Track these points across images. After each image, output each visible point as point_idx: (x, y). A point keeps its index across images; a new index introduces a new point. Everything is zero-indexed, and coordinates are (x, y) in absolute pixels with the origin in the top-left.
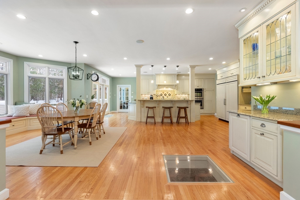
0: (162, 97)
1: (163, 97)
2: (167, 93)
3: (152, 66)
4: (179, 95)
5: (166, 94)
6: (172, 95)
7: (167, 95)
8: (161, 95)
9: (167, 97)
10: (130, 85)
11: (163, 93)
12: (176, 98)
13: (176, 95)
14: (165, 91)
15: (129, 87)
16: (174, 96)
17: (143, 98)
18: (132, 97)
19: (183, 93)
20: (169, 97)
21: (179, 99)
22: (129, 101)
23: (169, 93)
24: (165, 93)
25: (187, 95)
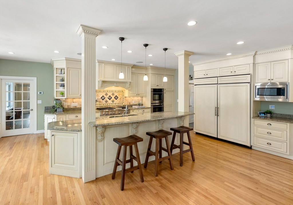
0: (104, 101)
1: (106, 102)
2: (113, 94)
3: (122, 39)
4: (130, 98)
5: (111, 96)
6: (119, 98)
7: (113, 97)
8: (103, 98)
9: (113, 101)
10: (35, 79)
11: (106, 94)
12: (126, 103)
13: (126, 98)
14: (110, 91)
15: (33, 82)
16: (122, 100)
17: (69, 104)
18: (40, 102)
19: (138, 95)
20: (116, 101)
21: (130, 103)
22: (32, 110)
23: (116, 94)
24: (110, 94)
25: (139, 98)
